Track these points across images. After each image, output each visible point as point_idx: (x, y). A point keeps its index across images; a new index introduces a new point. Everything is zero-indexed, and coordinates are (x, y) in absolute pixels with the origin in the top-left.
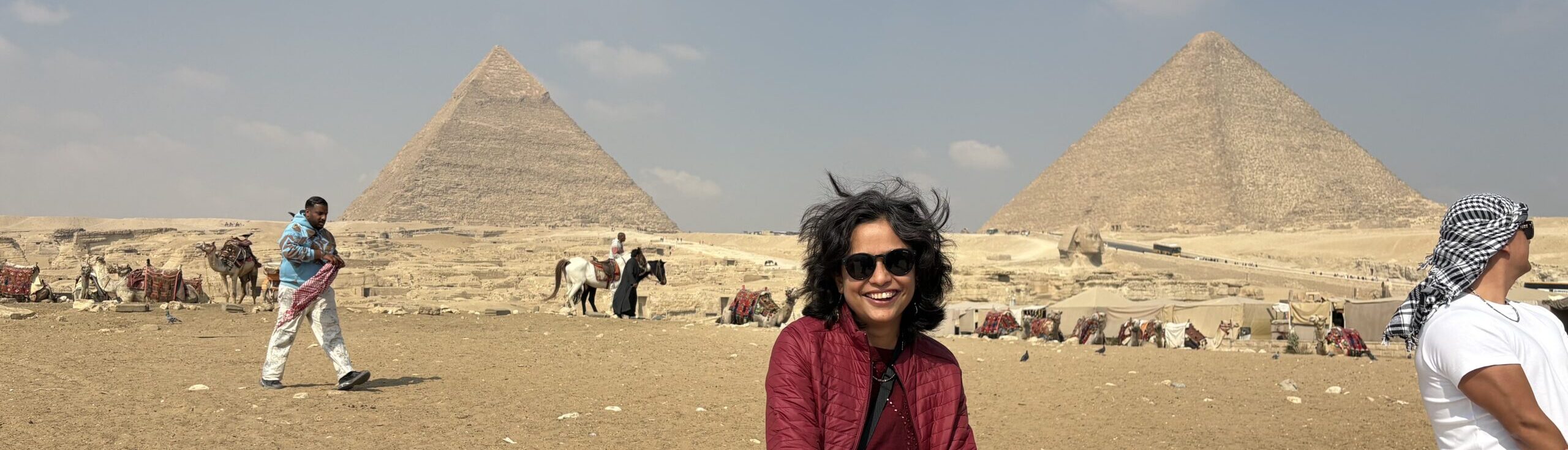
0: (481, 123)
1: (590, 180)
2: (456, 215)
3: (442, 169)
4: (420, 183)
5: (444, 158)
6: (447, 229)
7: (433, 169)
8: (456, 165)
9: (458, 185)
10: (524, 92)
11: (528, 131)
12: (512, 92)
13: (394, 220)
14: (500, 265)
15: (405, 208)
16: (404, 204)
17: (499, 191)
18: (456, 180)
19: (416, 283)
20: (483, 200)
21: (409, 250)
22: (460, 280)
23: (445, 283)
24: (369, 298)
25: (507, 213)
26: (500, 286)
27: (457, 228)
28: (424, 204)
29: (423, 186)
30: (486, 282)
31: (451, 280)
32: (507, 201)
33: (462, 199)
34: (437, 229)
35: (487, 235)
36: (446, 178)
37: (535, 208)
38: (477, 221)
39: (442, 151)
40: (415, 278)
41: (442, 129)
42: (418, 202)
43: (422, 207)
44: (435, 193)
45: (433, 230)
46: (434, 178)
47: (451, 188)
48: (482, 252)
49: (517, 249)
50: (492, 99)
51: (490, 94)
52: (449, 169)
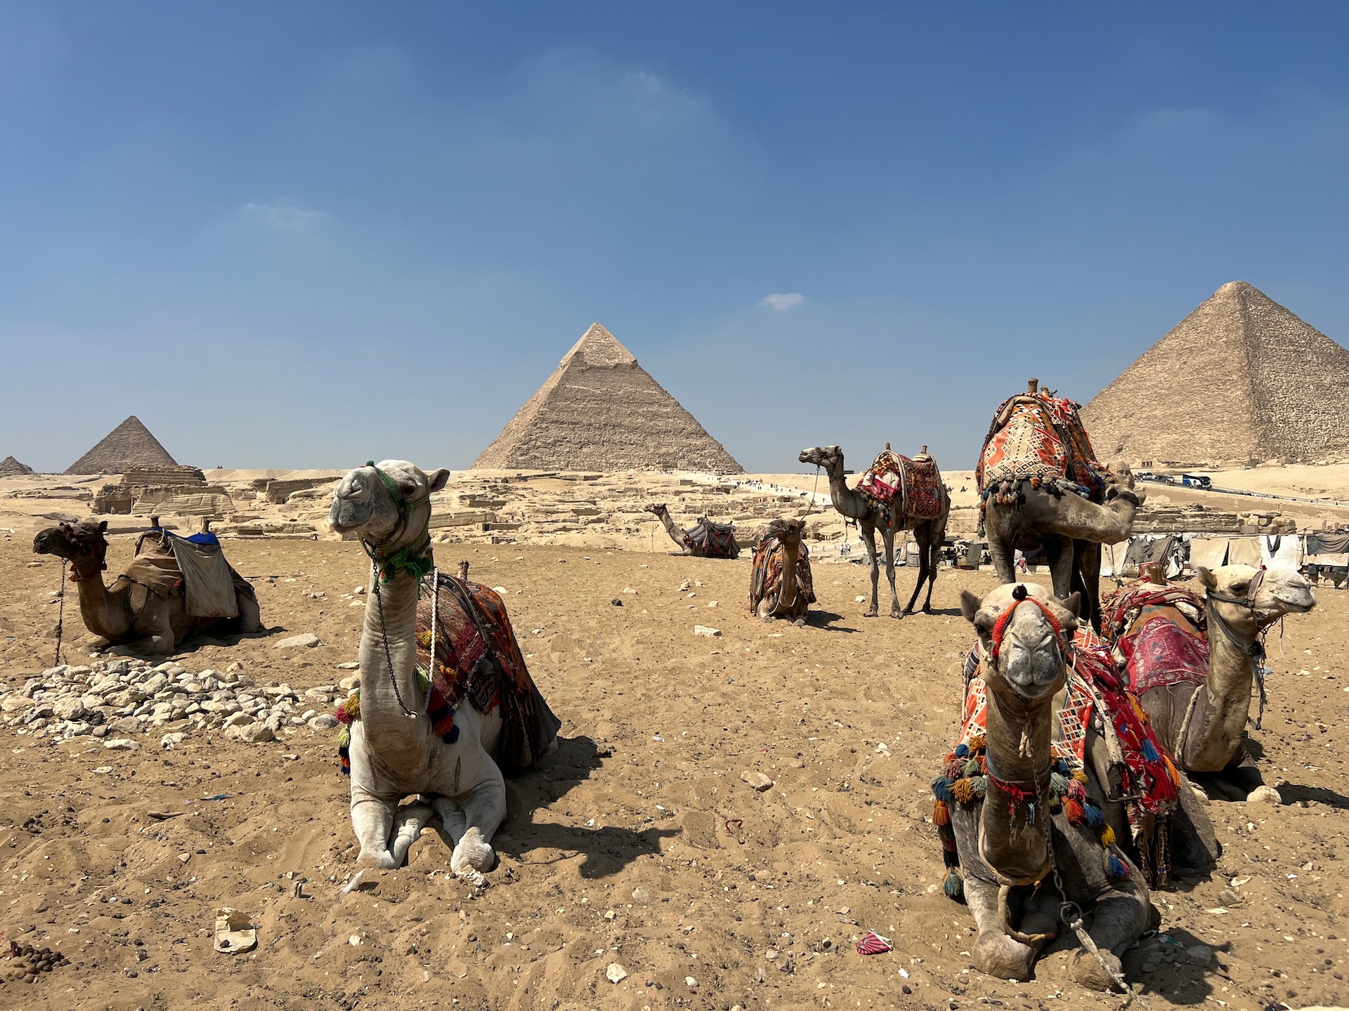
0: (582, 387)
1: (670, 431)
2: (562, 463)
3: (552, 427)
4: (533, 437)
5: (553, 416)
6: (554, 474)
7: (544, 426)
8: (563, 423)
9: (564, 438)
10: (617, 361)
11: (621, 393)
12: (607, 361)
13: (514, 468)
14: (594, 503)
15: (522, 458)
16: (521, 455)
17: (597, 443)
18: (563, 434)
19: (526, 520)
20: (584, 450)
21: (523, 492)
22: (562, 516)
23: (550, 519)
24: (488, 532)
25: (603, 460)
26: (593, 521)
27: (563, 473)
28: (538, 455)
29: (536, 440)
30: (582, 518)
31: (554, 517)
32: (603, 451)
33: (568, 450)
34: (547, 475)
35: (586, 478)
36: (554, 432)
37: (624, 456)
38: (578, 467)
39: (552, 410)
40: (527, 516)
41: (551, 393)
42: (533, 453)
43: (536, 457)
44: (546, 445)
45: (543, 475)
46: (545, 433)
47: (558, 441)
48: (581, 493)
49: (609, 490)
50: (591, 368)
51: (590, 363)
52: (557, 425)
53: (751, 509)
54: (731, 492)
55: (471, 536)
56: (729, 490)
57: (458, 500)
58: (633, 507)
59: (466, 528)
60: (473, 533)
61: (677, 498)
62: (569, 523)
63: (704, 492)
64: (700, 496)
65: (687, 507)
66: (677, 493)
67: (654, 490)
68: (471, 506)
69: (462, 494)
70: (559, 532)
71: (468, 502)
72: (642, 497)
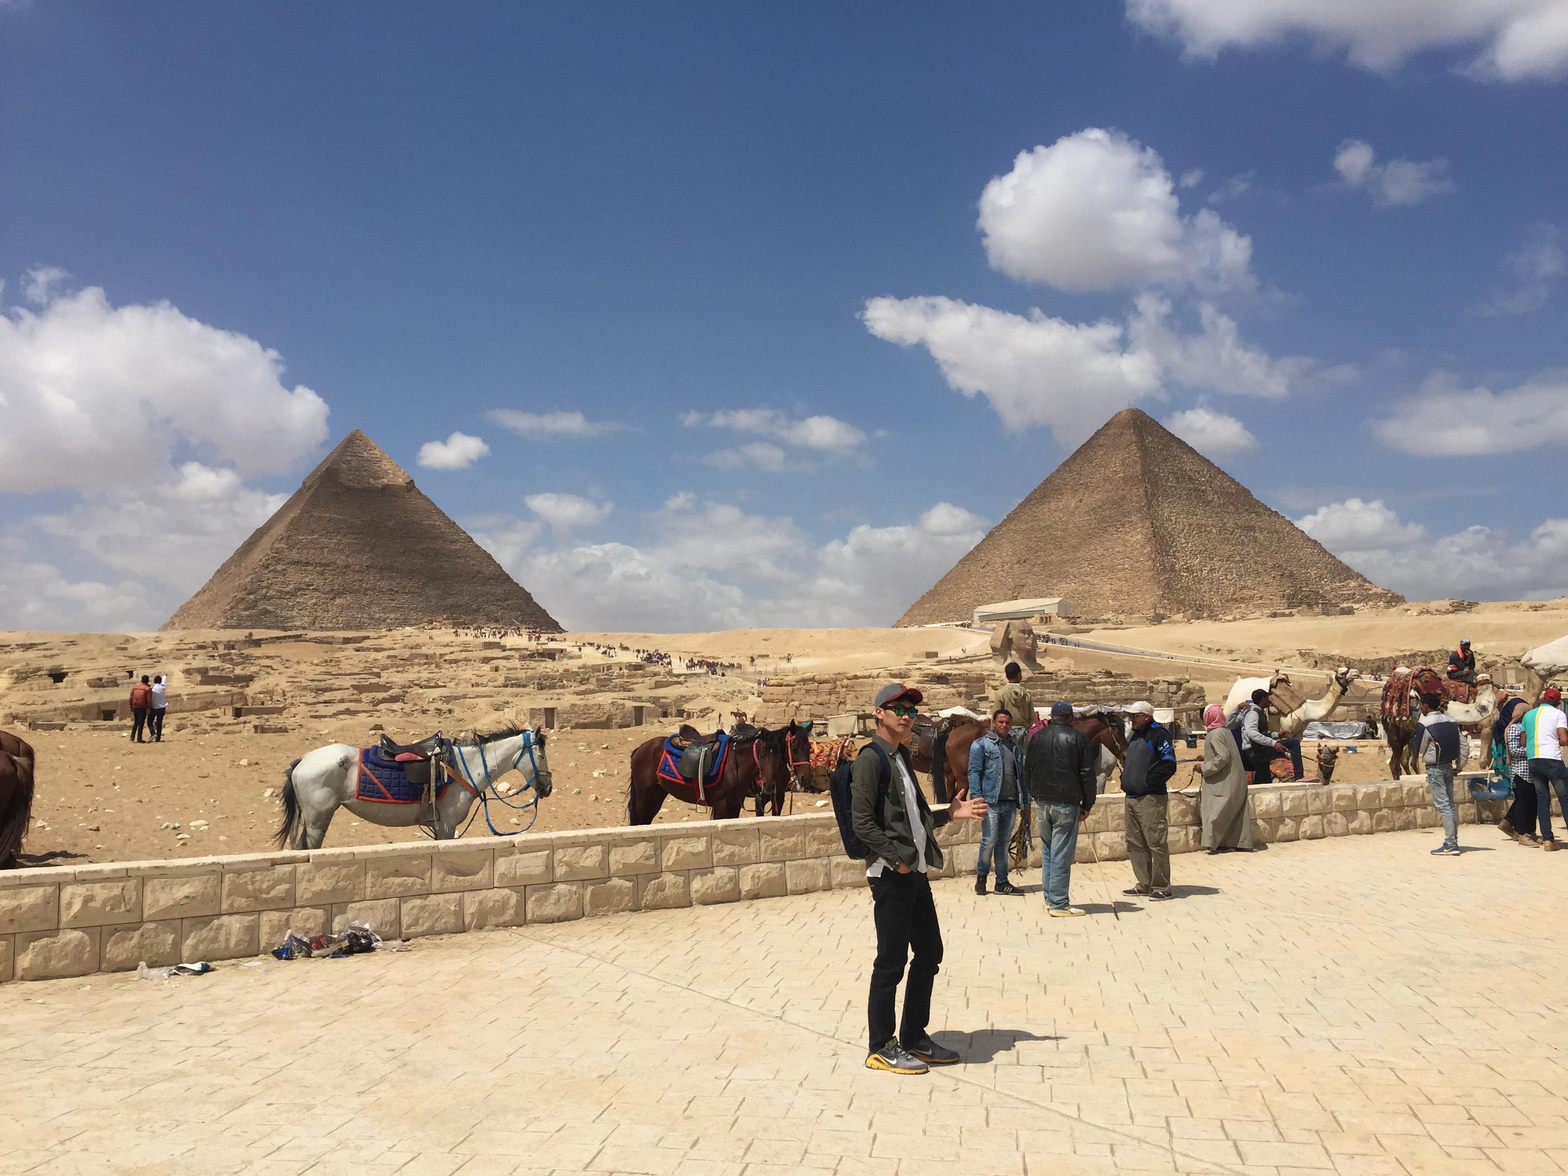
0: (336, 516)
2: (306, 619)
3: (291, 569)
4: (264, 584)
5: (294, 555)
6: (300, 636)
7: (279, 568)
8: (308, 564)
9: (309, 585)
10: (385, 480)
11: (391, 524)
12: (371, 481)
13: (234, 627)
14: (378, 675)
15: (247, 613)
16: (245, 609)
17: (358, 591)
18: (307, 580)
19: (289, 701)
20: (338, 601)
21: (268, 662)
22: (338, 695)
23: (321, 699)
24: (242, 719)
25: (365, 616)
26: (384, 700)
27: (312, 634)
28: (270, 608)
29: (268, 588)
30: (365, 697)
31: (327, 696)
32: (365, 603)
33: (314, 601)
34: (290, 637)
35: (347, 641)
36: (294, 578)
37: (394, 610)
38: (330, 625)
39: (291, 547)
40: (289, 695)
41: (291, 522)
42: (261, 606)
43: (267, 612)
44: (282, 595)
45: (284, 638)
46: (281, 578)
47: (300, 589)
48: (351, 662)
49: (389, 657)
50: (349, 489)
51: (347, 484)
52: (299, 567)
53: (593, 680)
54: (557, 657)
55: (218, 725)
56: (554, 655)
57: (182, 675)
58: (429, 680)
59: (208, 713)
60: (221, 720)
61: (486, 668)
62: (353, 704)
63: (523, 658)
64: (516, 663)
65: (507, 679)
66: (486, 660)
67: (453, 657)
68: (203, 683)
69: (187, 667)
70: (341, 716)
71: (199, 678)
72: (438, 666)
